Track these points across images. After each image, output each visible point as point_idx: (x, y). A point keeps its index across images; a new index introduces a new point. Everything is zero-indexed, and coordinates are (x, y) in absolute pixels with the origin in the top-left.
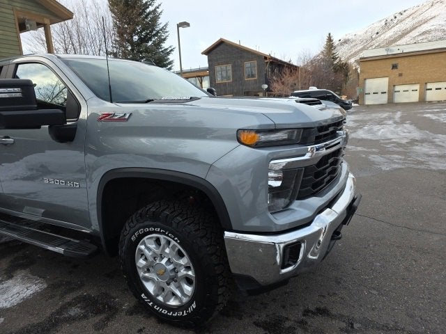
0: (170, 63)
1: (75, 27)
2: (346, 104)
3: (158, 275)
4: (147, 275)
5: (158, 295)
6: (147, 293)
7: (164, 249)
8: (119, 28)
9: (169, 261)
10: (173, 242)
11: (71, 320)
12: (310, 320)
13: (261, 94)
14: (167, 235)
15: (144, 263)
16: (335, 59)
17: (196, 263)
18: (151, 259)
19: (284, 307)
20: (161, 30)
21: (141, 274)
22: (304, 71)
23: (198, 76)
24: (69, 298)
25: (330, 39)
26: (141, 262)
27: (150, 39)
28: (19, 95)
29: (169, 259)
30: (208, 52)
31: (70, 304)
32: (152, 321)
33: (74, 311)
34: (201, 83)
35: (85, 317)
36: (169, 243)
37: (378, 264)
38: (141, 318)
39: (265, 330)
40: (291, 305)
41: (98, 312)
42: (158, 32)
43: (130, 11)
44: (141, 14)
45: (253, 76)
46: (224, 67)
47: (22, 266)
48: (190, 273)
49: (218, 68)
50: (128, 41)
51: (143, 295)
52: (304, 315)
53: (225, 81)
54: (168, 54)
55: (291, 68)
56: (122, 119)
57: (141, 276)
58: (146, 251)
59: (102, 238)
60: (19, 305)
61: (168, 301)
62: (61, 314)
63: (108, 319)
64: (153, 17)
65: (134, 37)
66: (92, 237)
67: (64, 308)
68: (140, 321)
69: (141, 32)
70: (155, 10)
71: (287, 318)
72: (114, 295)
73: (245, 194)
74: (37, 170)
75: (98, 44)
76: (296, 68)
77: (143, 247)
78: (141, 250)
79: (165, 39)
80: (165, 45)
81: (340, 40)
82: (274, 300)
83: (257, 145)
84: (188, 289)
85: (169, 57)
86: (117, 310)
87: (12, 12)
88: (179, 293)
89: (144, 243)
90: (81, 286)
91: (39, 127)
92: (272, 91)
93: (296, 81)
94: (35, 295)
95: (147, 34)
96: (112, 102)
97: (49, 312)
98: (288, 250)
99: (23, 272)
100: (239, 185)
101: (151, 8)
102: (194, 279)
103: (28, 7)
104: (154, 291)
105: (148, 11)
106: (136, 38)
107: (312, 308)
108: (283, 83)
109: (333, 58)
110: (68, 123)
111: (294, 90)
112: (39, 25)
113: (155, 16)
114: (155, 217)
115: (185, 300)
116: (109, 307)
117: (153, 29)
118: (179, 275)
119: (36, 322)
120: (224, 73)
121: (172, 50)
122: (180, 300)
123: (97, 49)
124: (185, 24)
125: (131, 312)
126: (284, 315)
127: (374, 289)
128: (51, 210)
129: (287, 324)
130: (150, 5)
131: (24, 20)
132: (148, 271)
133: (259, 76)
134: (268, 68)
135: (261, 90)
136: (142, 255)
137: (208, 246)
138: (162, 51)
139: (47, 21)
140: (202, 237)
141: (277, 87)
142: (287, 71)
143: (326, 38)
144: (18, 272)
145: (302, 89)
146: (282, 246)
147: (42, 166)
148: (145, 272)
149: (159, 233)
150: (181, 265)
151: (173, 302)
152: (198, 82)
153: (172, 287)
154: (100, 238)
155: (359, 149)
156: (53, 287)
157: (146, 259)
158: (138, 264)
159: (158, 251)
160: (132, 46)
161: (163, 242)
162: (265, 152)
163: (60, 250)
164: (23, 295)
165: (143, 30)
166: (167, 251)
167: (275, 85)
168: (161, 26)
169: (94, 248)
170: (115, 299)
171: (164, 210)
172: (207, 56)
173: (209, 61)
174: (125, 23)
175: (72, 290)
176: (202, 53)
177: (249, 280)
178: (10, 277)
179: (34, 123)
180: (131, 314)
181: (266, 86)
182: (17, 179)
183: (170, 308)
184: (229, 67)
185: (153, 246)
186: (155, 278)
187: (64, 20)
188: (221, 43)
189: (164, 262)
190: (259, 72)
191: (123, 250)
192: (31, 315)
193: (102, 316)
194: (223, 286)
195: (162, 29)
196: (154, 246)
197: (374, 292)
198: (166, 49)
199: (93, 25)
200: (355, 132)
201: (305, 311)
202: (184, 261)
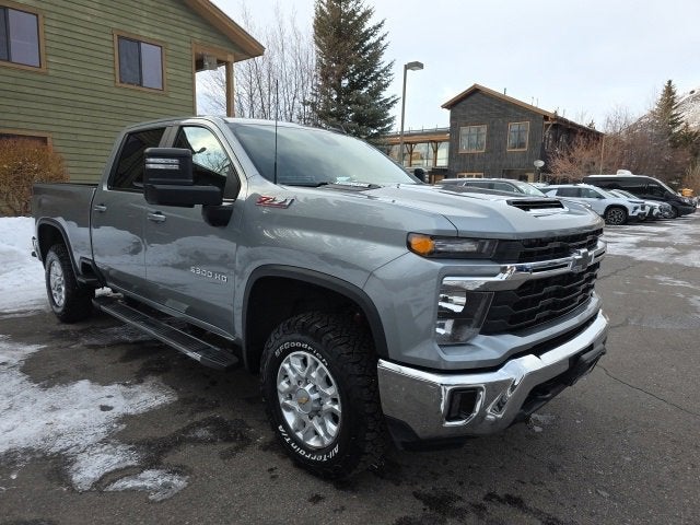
0: (390, 121)
1: (266, 64)
2: (685, 204)
3: (300, 404)
4: (288, 402)
5: (298, 431)
6: (286, 426)
7: (310, 372)
8: (324, 67)
9: (314, 389)
10: (321, 365)
11: (197, 441)
12: (490, 507)
13: (531, 176)
14: (315, 355)
15: (287, 386)
16: (675, 124)
17: (345, 396)
18: (294, 383)
19: (461, 484)
20: (382, 71)
21: (282, 400)
22: (612, 141)
23: (431, 141)
24: (199, 417)
25: (669, 91)
26: (283, 385)
27: (366, 84)
28: (176, 167)
29: (315, 386)
30: (451, 106)
31: (199, 425)
32: (288, 463)
33: (202, 433)
34: (436, 152)
35: (213, 441)
36: (316, 364)
37: (629, 459)
38: (275, 456)
39: (425, 505)
40: (472, 483)
41: (228, 439)
42: (378, 75)
43: (341, 44)
44: (357, 48)
45: (522, 145)
46: (473, 129)
47: (155, 372)
48: (336, 407)
49: (464, 130)
50: (334, 86)
51: (280, 427)
52: (485, 499)
53: (473, 151)
54: (389, 106)
55: (590, 135)
56: (281, 205)
57: (281, 402)
58: (290, 372)
59: (244, 349)
60: (144, 413)
61: (309, 440)
62: (187, 433)
63: (237, 449)
64: (373, 53)
65: (344, 82)
66: (234, 347)
67: (191, 427)
68: (274, 460)
69: (354, 74)
70: (378, 42)
71: (460, 498)
72: (250, 424)
73: (420, 314)
74: (191, 258)
75: (293, 90)
76: (598, 136)
77: (287, 366)
78: (284, 370)
79: (386, 85)
80: (385, 94)
81: (693, 92)
82: (451, 473)
83: (433, 255)
84: (332, 428)
85: (389, 111)
86: (250, 441)
87: (189, 46)
88: (321, 433)
89: (288, 361)
90: (215, 406)
91: (192, 206)
92: (550, 172)
93: (595, 159)
94: (163, 407)
95: (363, 77)
96: (275, 183)
97: (174, 428)
98: (458, 398)
99: (155, 379)
100: (412, 301)
101: (372, 40)
102: (339, 416)
103: (210, 39)
104: (294, 425)
105: (367, 43)
106: (345, 82)
107: (500, 492)
108: (571, 161)
109: (672, 123)
110: (224, 204)
111: (590, 173)
112: (220, 63)
113: (377, 51)
114: (304, 330)
115: (327, 441)
116: (242, 437)
117: (372, 71)
118: (324, 407)
119: (159, 436)
120: (474, 138)
121: (394, 102)
122: (323, 442)
123: (292, 96)
124: (417, 65)
125: (265, 448)
126: (458, 492)
127: (606, 489)
128: (196, 307)
129: (458, 504)
130: (372, 34)
131: (202, 56)
132: (291, 398)
133: (531, 147)
134: (547, 134)
135: (532, 168)
136: (286, 376)
137: (359, 376)
138: (381, 103)
139: (230, 58)
140: (354, 363)
141: (561, 166)
142: (581, 140)
143: (661, 89)
144: (150, 377)
145: (605, 172)
146: (448, 389)
147: (197, 253)
148: (287, 399)
149: (306, 350)
150: (327, 396)
151: (313, 442)
152: (431, 150)
153: (315, 423)
154: (241, 348)
155: (679, 283)
156: (184, 401)
157: (289, 382)
158: (279, 387)
159: (304, 375)
160: (339, 94)
161: (309, 362)
162: (438, 265)
163: (197, 356)
164: (150, 405)
165: (358, 71)
166: (314, 375)
167: (558, 162)
168: (383, 66)
169: (235, 359)
170: (250, 428)
171: (315, 323)
172: (449, 112)
173: (452, 118)
174: (335, 61)
175: (203, 409)
176: (443, 107)
177: (403, 427)
178: (140, 382)
179: (186, 201)
180: (265, 450)
181: (541, 163)
182: (166, 265)
183: (308, 450)
184: (484, 129)
185: (298, 367)
186: (297, 408)
187: (253, 57)
188: (475, 92)
189: (308, 388)
190: (532, 139)
191: (265, 366)
192: (156, 427)
193: (232, 445)
194: (374, 431)
195: (386, 69)
196: (300, 366)
197: (604, 494)
198: (387, 100)
199: (290, 63)
200: (684, 254)
201: (489, 494)
202: (331, 391)
